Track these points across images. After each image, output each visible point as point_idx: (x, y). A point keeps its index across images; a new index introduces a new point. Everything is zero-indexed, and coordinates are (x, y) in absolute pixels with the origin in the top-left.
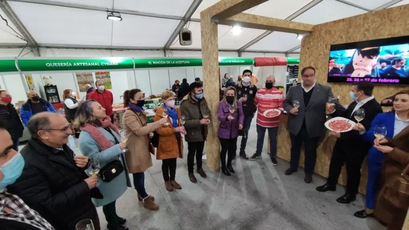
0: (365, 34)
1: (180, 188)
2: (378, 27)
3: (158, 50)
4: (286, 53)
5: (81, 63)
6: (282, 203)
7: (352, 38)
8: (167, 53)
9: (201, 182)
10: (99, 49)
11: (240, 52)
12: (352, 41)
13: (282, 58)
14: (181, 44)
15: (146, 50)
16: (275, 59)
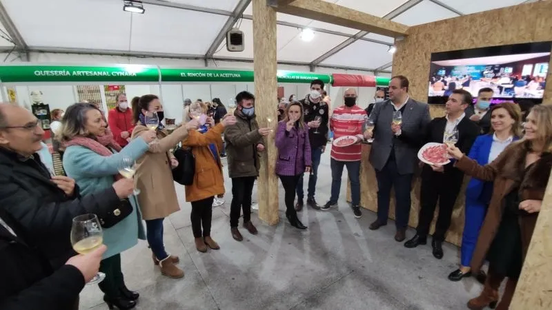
0: (473, 40)
1: (217, 248)
2: (488, 32)
3: (196, 58)
4: (376, 72)
5: (83, 72)
6: (363, 267)
7: (457, 45)
8: (209, 64)
9: (248, 241)
10: (112, 55)
11: (312, 66)
12: (458, 49)
13: (370, 77)
14: (228, 50)
15: (180, 58)
16: (360, 77)
